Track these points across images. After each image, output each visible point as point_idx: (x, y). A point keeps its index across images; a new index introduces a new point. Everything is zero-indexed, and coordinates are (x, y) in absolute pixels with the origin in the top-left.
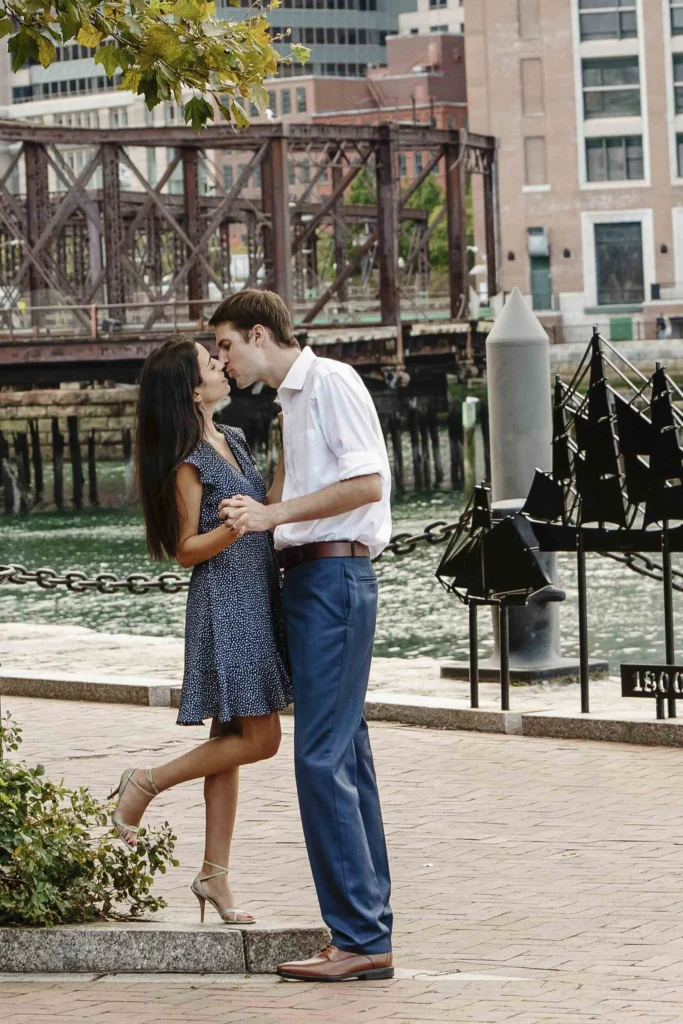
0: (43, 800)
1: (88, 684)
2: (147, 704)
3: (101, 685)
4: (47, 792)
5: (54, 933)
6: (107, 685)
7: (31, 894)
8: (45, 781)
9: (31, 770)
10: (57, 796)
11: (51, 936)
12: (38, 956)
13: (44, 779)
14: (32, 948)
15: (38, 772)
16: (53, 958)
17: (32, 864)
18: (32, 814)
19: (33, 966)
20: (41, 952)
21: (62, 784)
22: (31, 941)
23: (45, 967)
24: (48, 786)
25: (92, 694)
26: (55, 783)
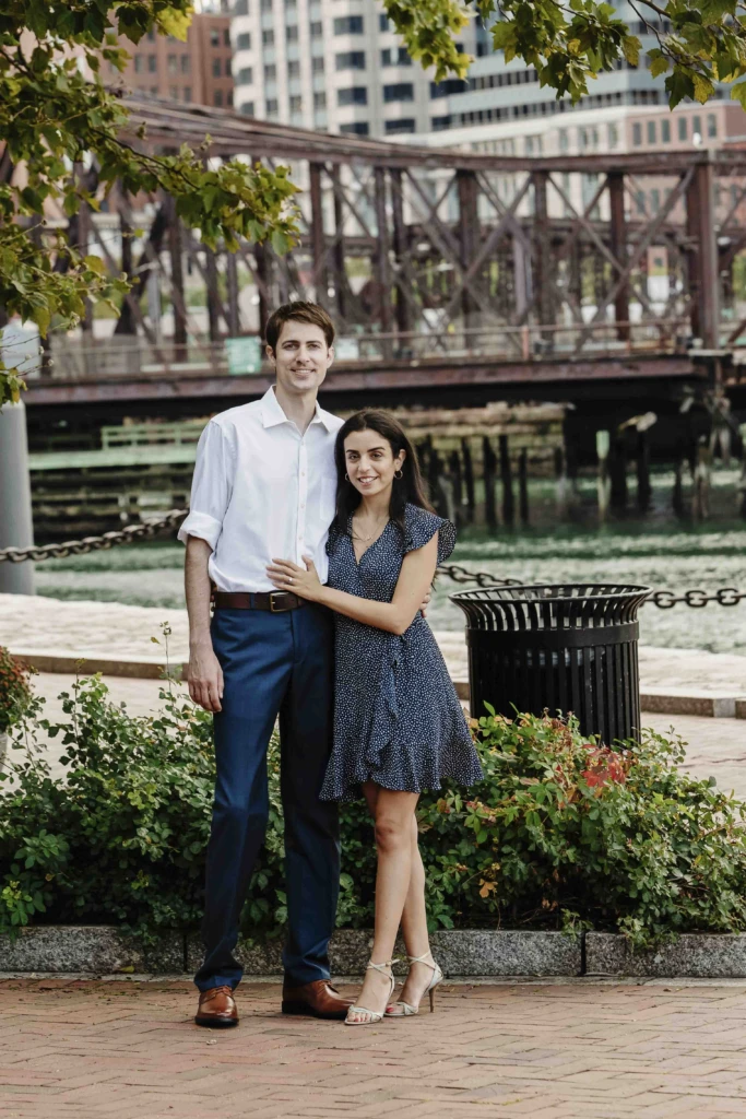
0: (714, 811)
1: (652, 697)
2: (712, 715)
3: (665, 698)
4: (720, 803)
5: (738, 939)
6: (671, 698)
7: (715, 901)
8: (717, 793)
9: (704, 782)
10: (728, 807)
11: (735, 943)
12: (723, 962)
13: (715, 791)
14: (717, 954)
15: (710, 783)
16: (738, 963)
17: (716, 873)
18: (704, 824)
19: (717, 972)
20: (726, 958)
21: (732, 795)
22: (716, 947)
23: (729, 972)
24: (719, 797)
25: (657, 706)
26: (727, 795)
